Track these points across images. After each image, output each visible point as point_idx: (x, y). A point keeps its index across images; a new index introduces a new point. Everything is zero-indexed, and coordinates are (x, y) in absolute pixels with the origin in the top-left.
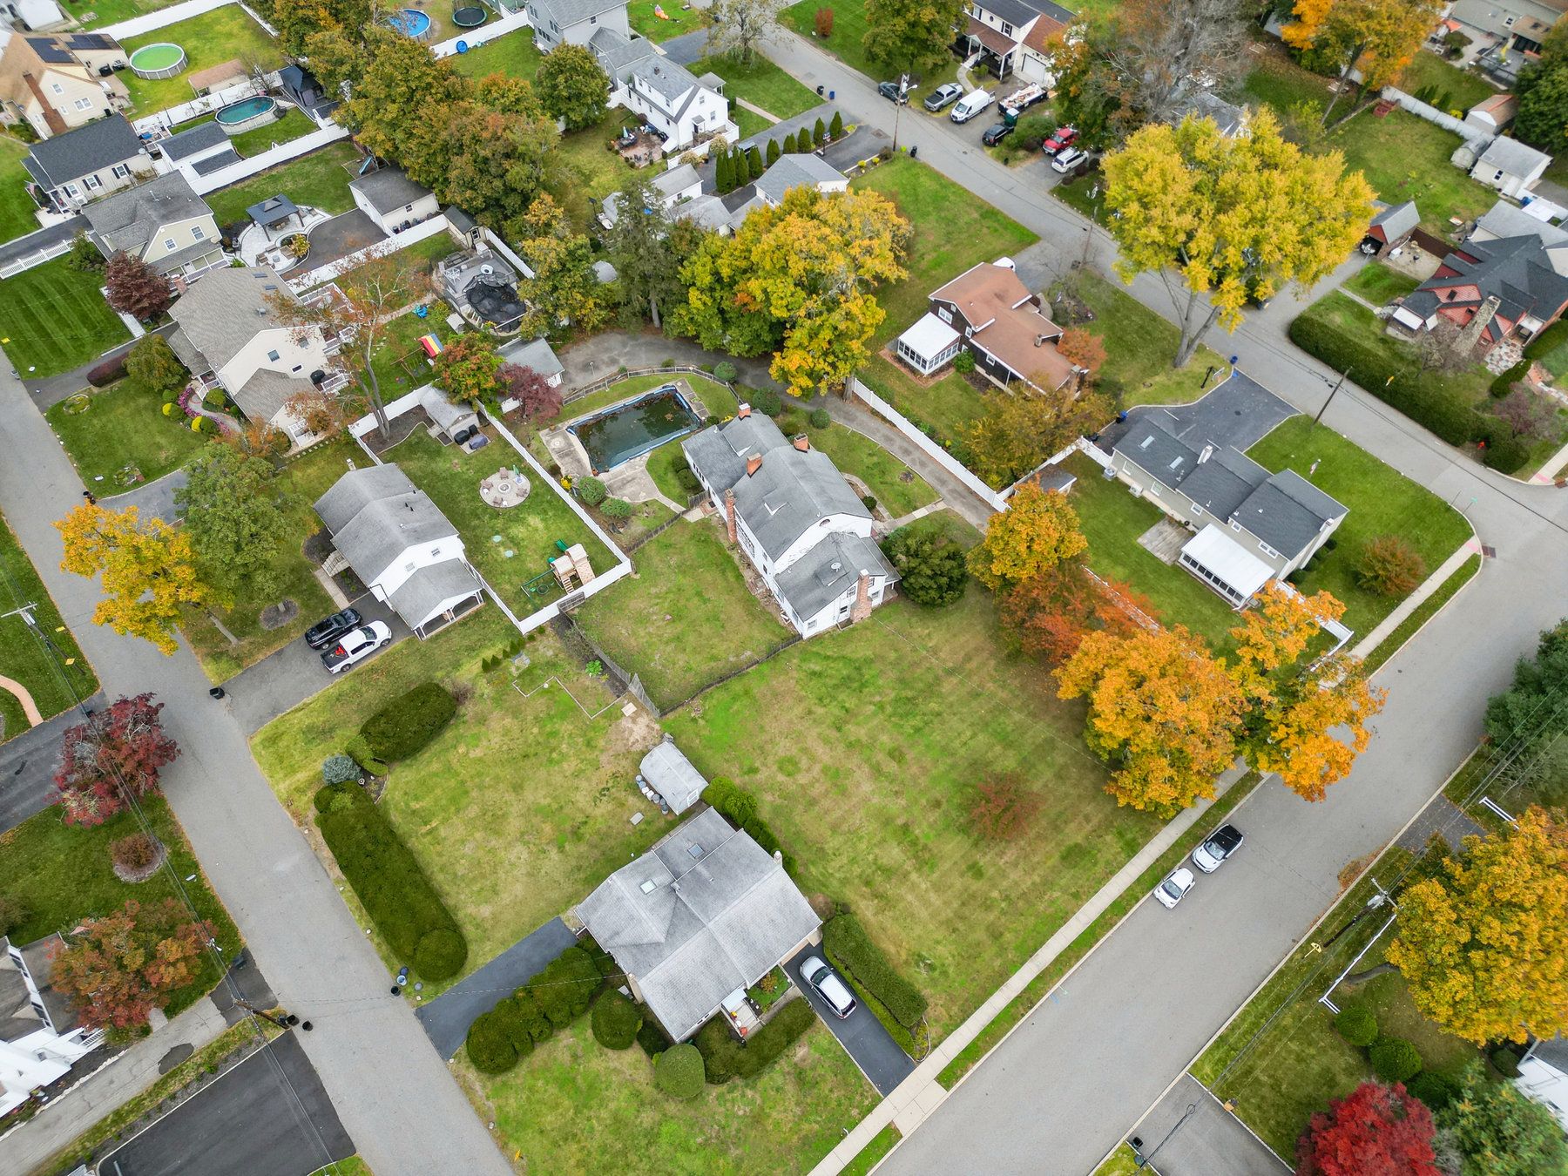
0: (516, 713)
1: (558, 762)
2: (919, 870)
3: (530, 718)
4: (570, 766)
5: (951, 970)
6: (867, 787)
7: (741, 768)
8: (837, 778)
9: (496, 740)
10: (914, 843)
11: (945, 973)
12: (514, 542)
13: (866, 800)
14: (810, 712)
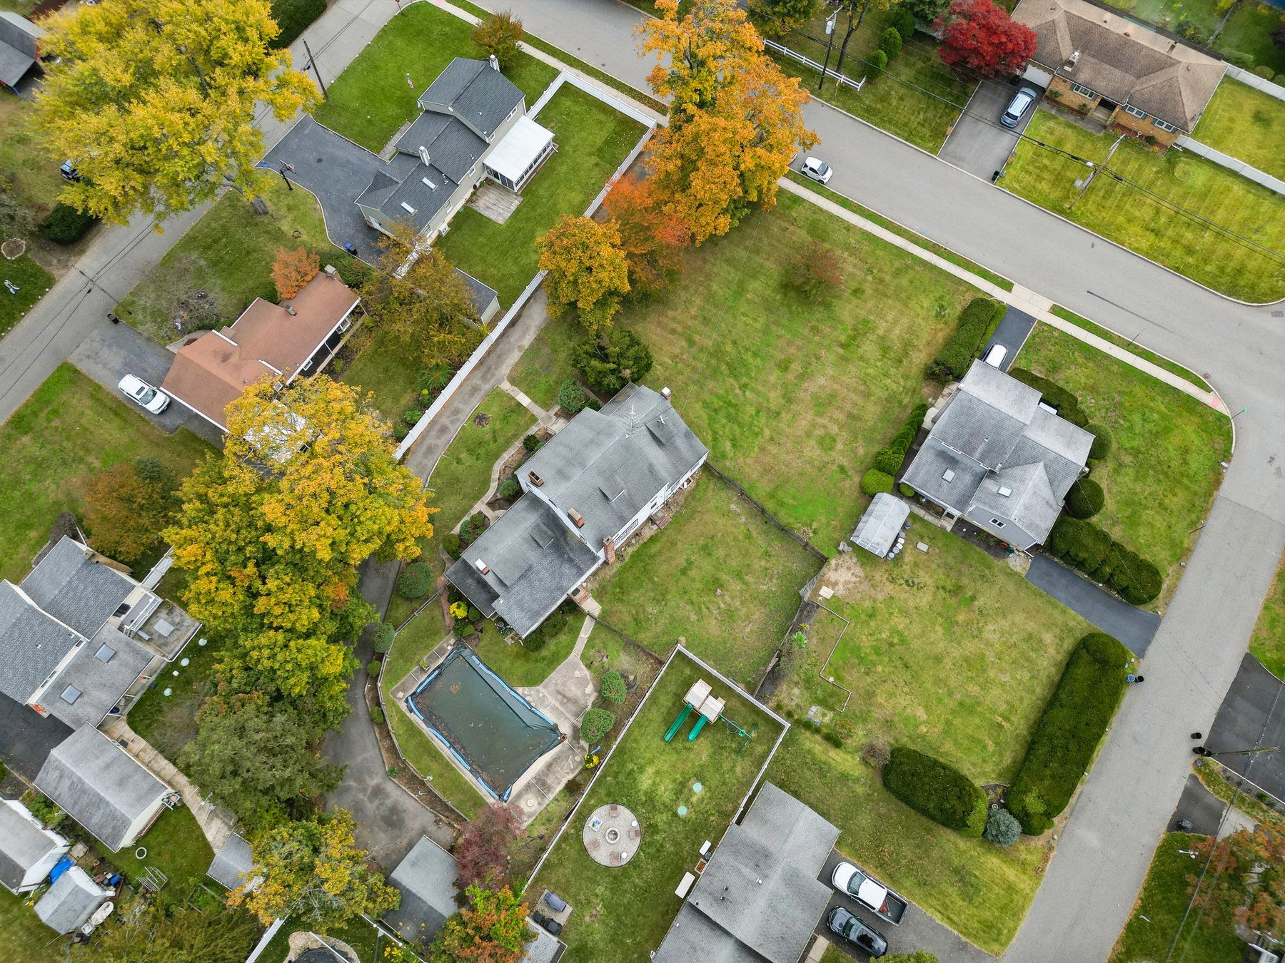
0: (871, 695)
1: (900, 634)
2: (874, 329)
3: (869, 680)
4: (900, 622)
5: (938, 295)
6: (822, 381)
7: (844, 479)
8: (823, 403)
9: (903, 701)
10: (854, 338)
11: (941, 298)
12: (681, 790)
13: (833, 378)
14: (772, 439)
